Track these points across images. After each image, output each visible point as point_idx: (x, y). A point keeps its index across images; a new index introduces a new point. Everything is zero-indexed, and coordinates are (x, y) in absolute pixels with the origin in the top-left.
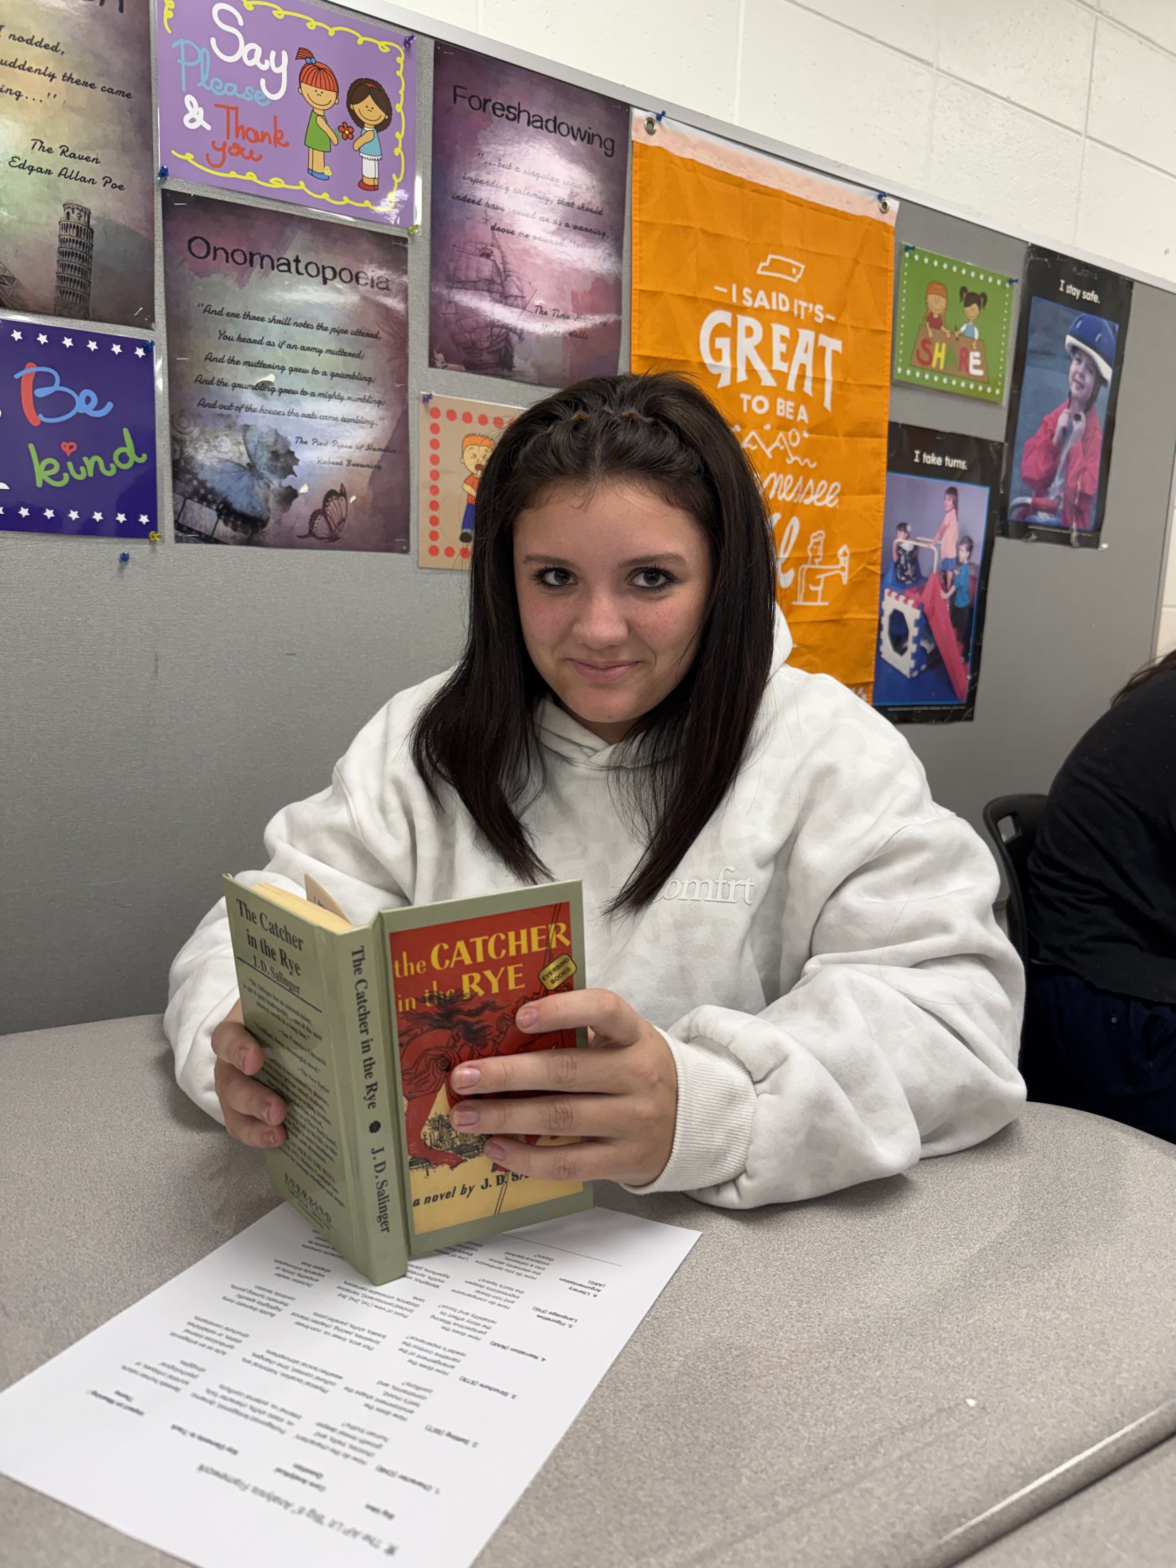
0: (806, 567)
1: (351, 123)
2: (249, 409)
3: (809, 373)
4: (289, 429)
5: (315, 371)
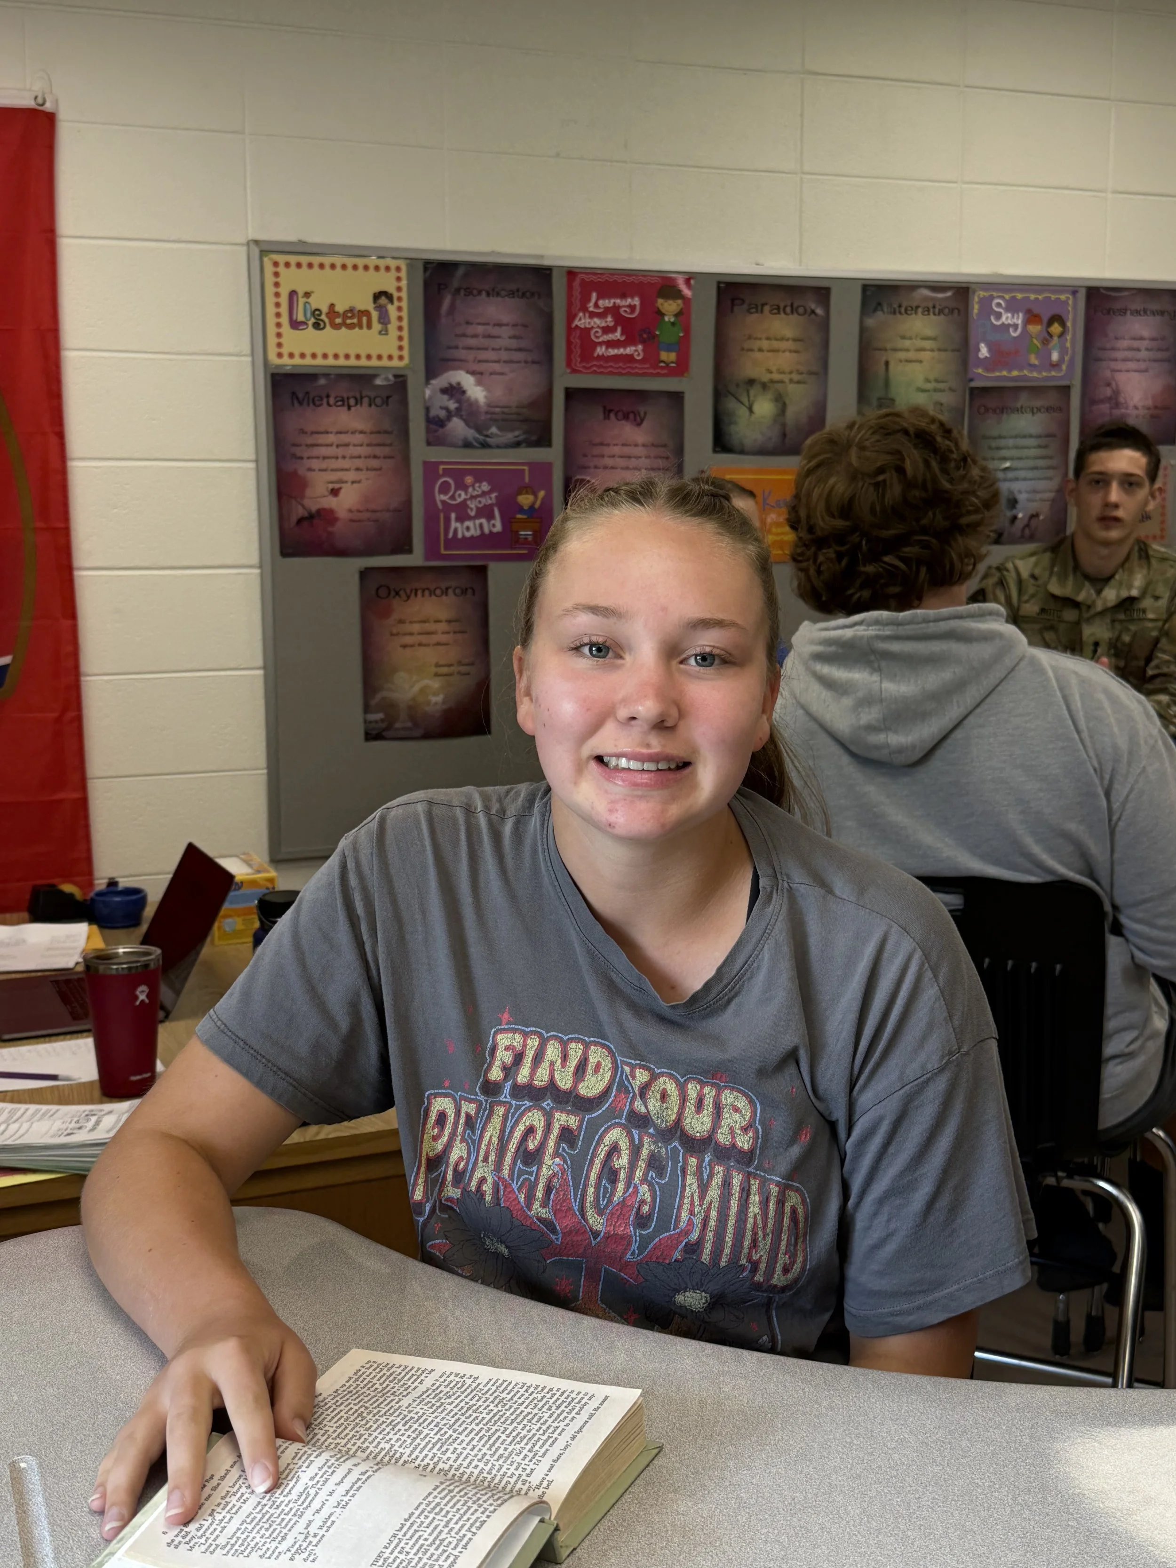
1: (1048, 337)
4: (1016, 486)
5: (1027, 458)
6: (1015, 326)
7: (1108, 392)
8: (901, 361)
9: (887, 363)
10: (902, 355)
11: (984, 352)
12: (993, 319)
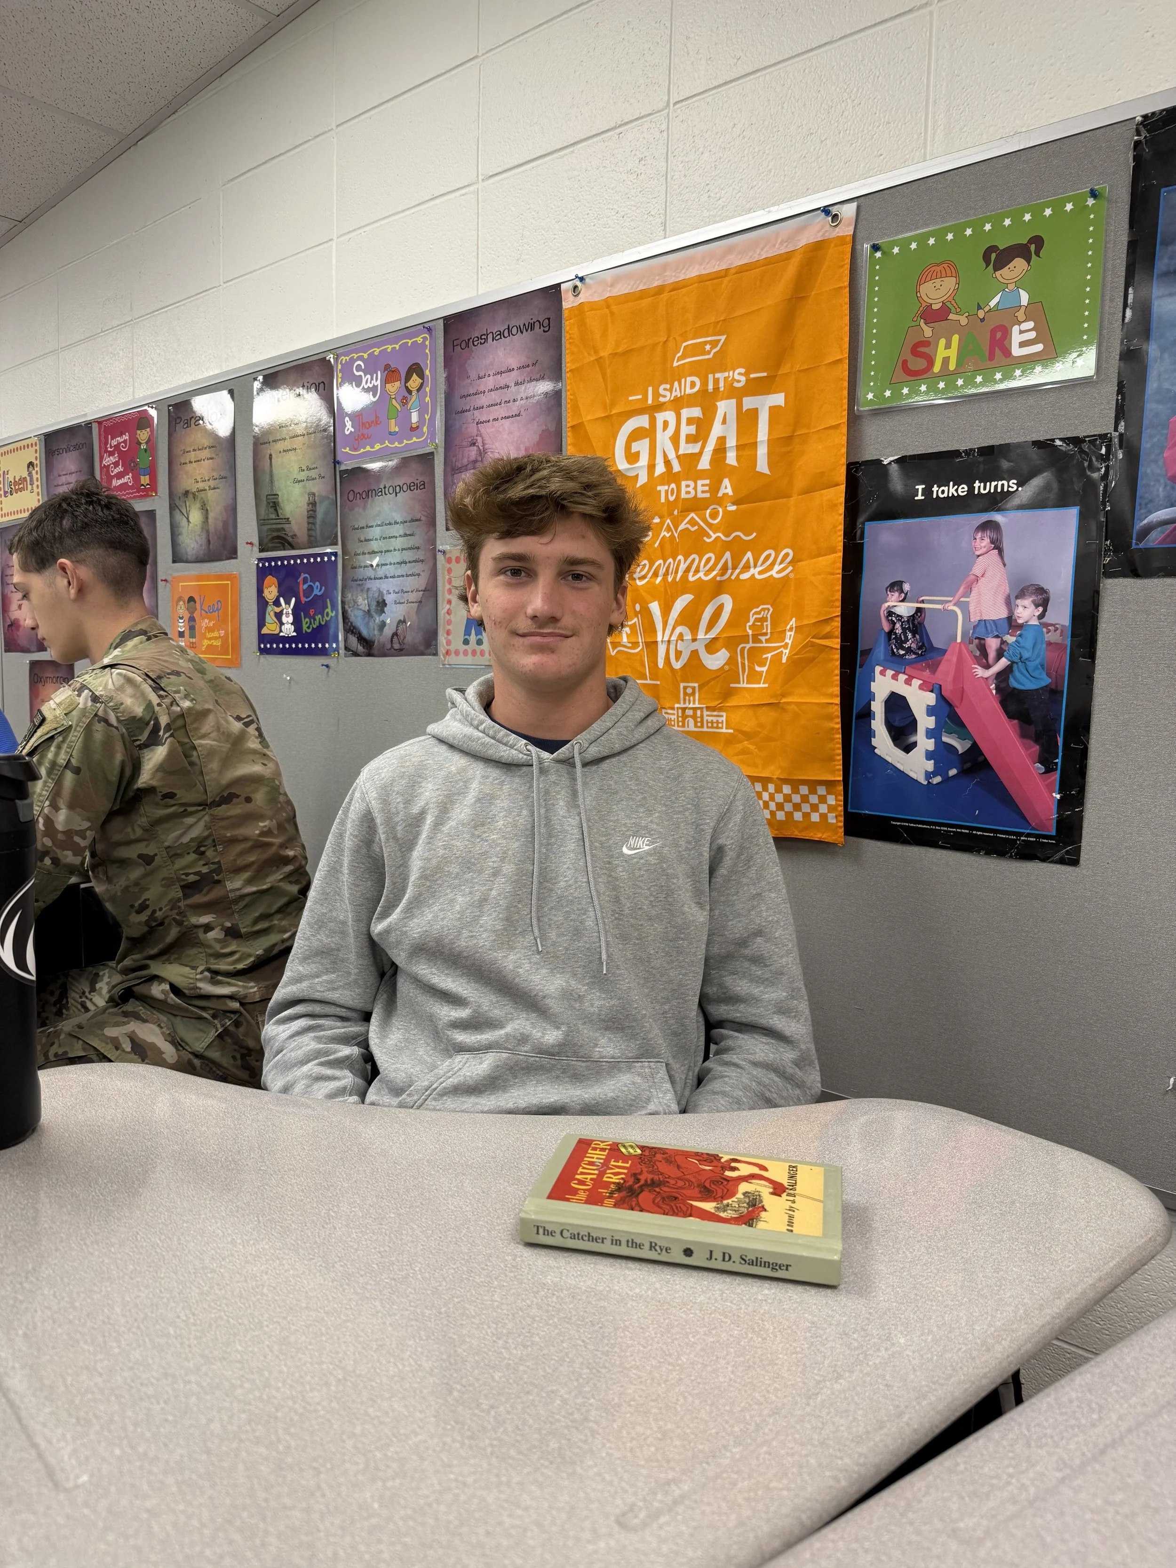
0: (748, 646)
1: (407, 394)
2: (369, 579)
3: (731, 442)
4: (385, 586)
5: (395, 550)
7: (473, 452)
8: (280, 453)
9: (271, 457)
10: (281, 446)
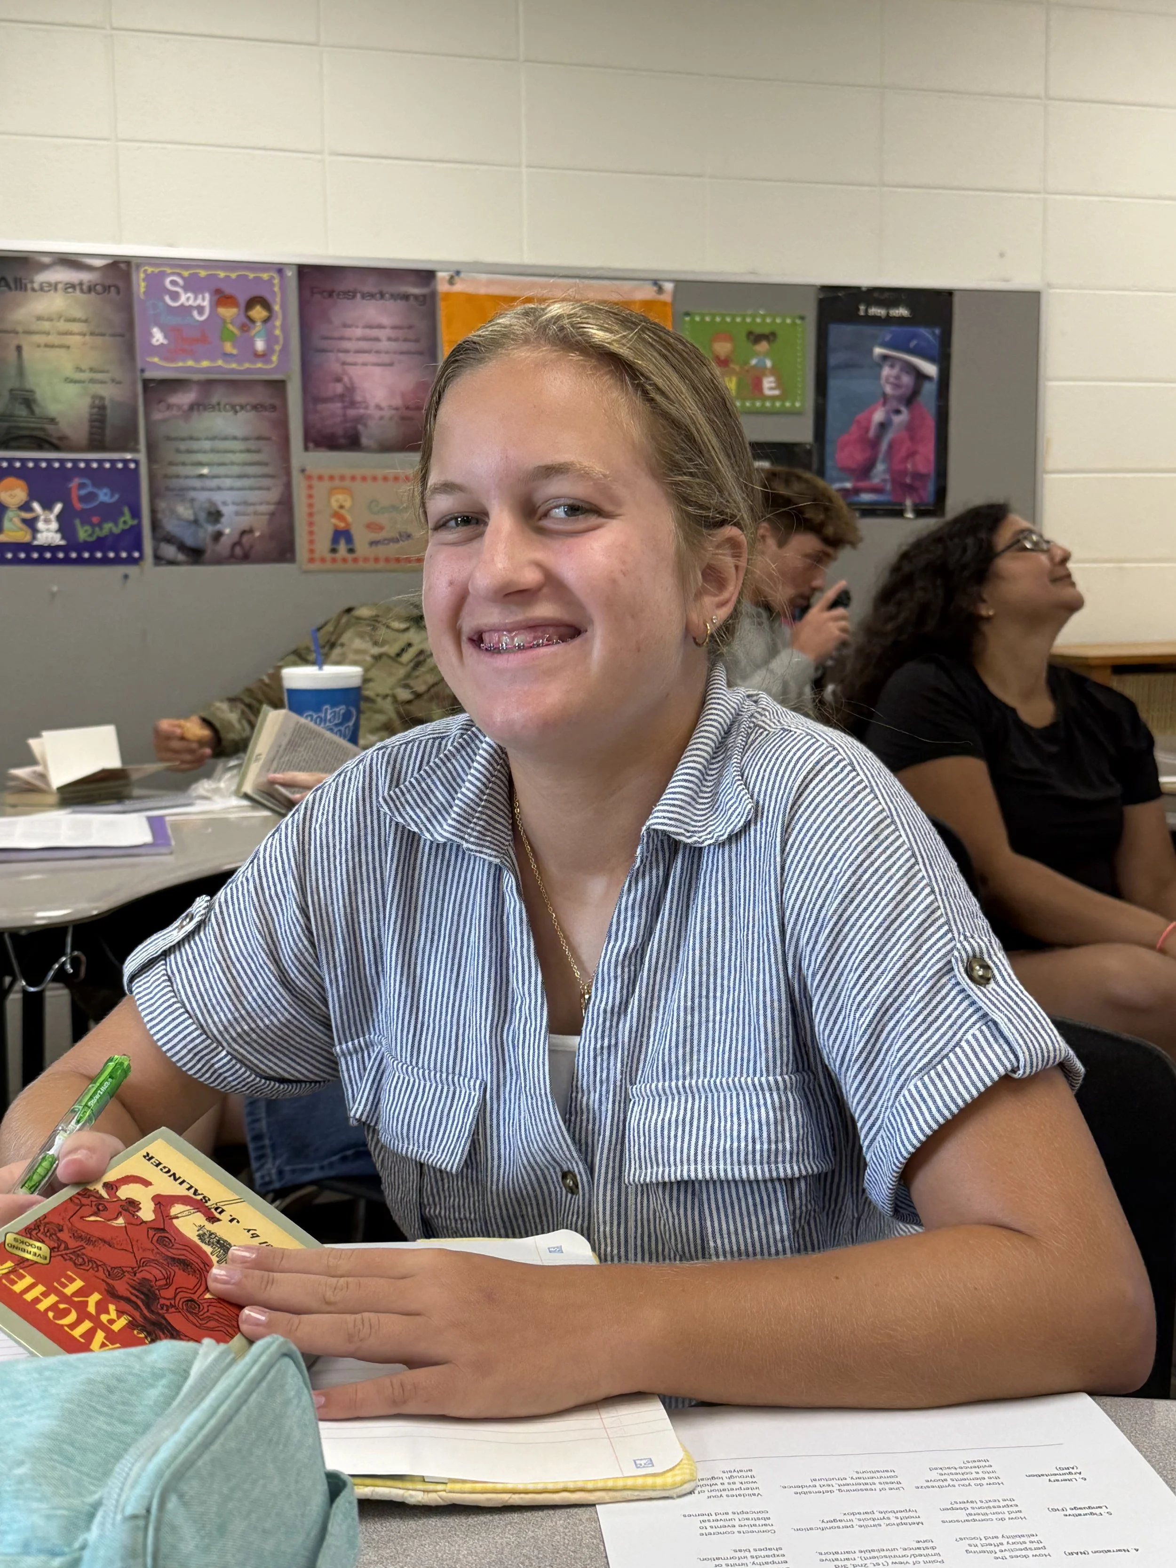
1: (248, 322)
2: (194, 489)
4: (218, 498)
5: (232, 464)
6: (201, 309)
7: (339, 388)
8: (39, 346)
9: (19, 348)
10: (37, 338)
11: (158, 337)
12: (167, 299)
